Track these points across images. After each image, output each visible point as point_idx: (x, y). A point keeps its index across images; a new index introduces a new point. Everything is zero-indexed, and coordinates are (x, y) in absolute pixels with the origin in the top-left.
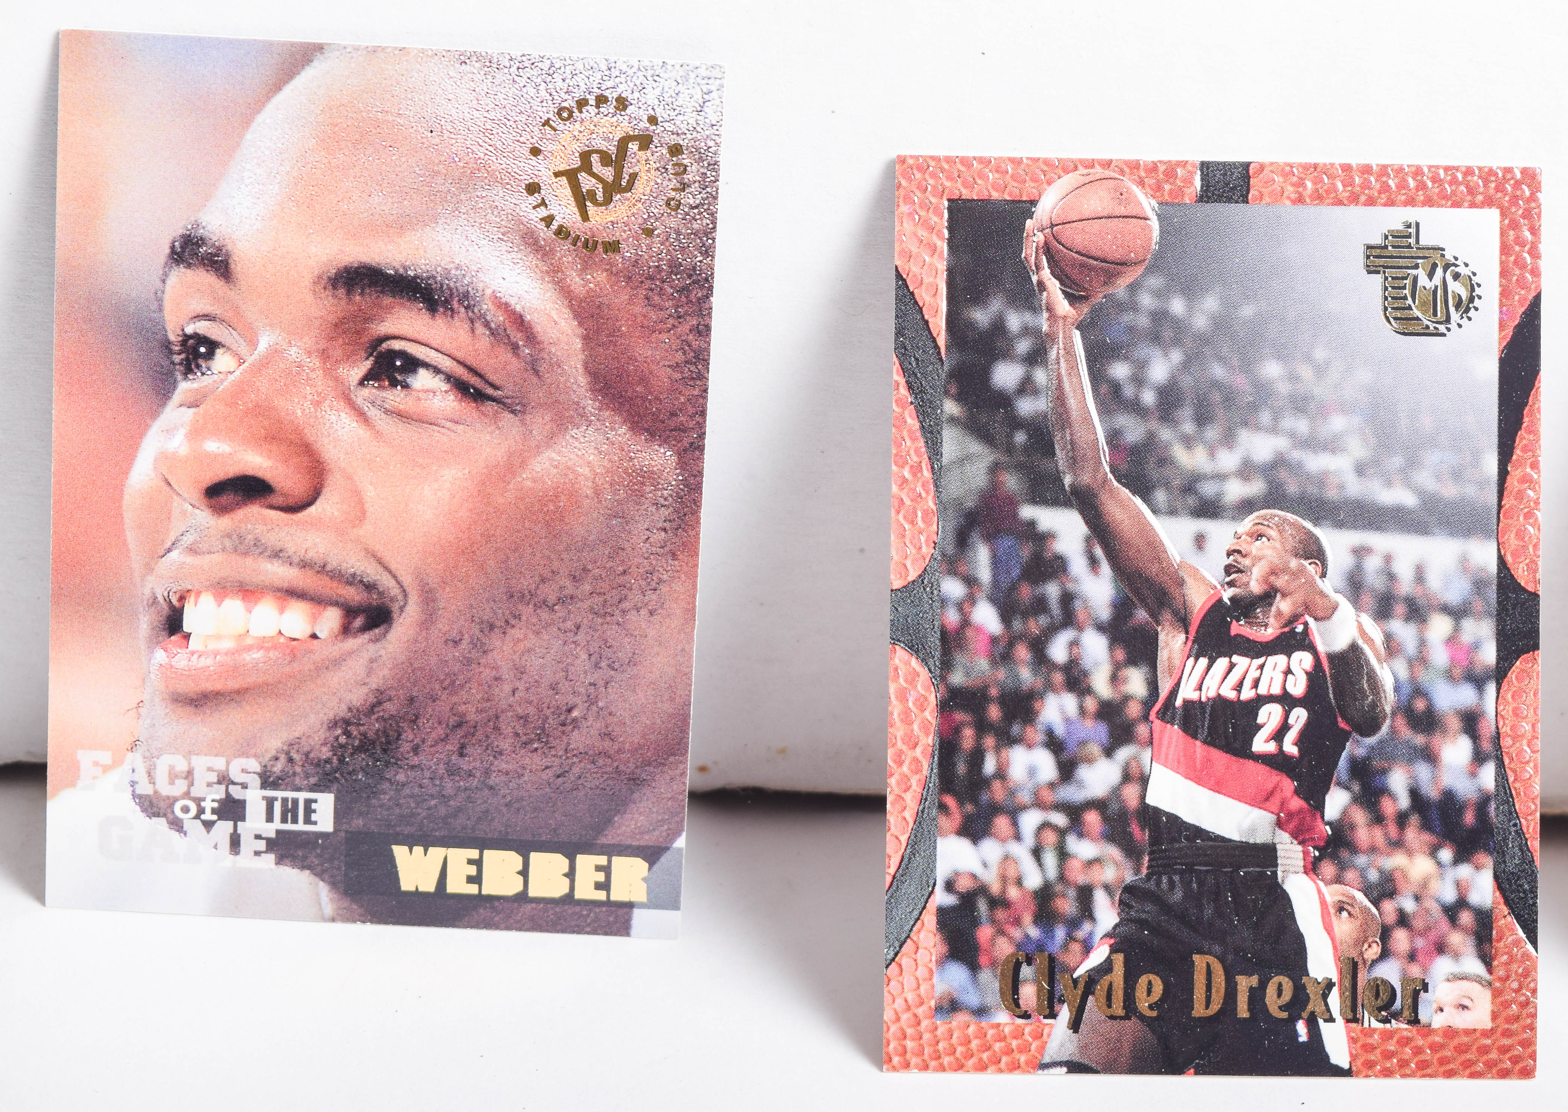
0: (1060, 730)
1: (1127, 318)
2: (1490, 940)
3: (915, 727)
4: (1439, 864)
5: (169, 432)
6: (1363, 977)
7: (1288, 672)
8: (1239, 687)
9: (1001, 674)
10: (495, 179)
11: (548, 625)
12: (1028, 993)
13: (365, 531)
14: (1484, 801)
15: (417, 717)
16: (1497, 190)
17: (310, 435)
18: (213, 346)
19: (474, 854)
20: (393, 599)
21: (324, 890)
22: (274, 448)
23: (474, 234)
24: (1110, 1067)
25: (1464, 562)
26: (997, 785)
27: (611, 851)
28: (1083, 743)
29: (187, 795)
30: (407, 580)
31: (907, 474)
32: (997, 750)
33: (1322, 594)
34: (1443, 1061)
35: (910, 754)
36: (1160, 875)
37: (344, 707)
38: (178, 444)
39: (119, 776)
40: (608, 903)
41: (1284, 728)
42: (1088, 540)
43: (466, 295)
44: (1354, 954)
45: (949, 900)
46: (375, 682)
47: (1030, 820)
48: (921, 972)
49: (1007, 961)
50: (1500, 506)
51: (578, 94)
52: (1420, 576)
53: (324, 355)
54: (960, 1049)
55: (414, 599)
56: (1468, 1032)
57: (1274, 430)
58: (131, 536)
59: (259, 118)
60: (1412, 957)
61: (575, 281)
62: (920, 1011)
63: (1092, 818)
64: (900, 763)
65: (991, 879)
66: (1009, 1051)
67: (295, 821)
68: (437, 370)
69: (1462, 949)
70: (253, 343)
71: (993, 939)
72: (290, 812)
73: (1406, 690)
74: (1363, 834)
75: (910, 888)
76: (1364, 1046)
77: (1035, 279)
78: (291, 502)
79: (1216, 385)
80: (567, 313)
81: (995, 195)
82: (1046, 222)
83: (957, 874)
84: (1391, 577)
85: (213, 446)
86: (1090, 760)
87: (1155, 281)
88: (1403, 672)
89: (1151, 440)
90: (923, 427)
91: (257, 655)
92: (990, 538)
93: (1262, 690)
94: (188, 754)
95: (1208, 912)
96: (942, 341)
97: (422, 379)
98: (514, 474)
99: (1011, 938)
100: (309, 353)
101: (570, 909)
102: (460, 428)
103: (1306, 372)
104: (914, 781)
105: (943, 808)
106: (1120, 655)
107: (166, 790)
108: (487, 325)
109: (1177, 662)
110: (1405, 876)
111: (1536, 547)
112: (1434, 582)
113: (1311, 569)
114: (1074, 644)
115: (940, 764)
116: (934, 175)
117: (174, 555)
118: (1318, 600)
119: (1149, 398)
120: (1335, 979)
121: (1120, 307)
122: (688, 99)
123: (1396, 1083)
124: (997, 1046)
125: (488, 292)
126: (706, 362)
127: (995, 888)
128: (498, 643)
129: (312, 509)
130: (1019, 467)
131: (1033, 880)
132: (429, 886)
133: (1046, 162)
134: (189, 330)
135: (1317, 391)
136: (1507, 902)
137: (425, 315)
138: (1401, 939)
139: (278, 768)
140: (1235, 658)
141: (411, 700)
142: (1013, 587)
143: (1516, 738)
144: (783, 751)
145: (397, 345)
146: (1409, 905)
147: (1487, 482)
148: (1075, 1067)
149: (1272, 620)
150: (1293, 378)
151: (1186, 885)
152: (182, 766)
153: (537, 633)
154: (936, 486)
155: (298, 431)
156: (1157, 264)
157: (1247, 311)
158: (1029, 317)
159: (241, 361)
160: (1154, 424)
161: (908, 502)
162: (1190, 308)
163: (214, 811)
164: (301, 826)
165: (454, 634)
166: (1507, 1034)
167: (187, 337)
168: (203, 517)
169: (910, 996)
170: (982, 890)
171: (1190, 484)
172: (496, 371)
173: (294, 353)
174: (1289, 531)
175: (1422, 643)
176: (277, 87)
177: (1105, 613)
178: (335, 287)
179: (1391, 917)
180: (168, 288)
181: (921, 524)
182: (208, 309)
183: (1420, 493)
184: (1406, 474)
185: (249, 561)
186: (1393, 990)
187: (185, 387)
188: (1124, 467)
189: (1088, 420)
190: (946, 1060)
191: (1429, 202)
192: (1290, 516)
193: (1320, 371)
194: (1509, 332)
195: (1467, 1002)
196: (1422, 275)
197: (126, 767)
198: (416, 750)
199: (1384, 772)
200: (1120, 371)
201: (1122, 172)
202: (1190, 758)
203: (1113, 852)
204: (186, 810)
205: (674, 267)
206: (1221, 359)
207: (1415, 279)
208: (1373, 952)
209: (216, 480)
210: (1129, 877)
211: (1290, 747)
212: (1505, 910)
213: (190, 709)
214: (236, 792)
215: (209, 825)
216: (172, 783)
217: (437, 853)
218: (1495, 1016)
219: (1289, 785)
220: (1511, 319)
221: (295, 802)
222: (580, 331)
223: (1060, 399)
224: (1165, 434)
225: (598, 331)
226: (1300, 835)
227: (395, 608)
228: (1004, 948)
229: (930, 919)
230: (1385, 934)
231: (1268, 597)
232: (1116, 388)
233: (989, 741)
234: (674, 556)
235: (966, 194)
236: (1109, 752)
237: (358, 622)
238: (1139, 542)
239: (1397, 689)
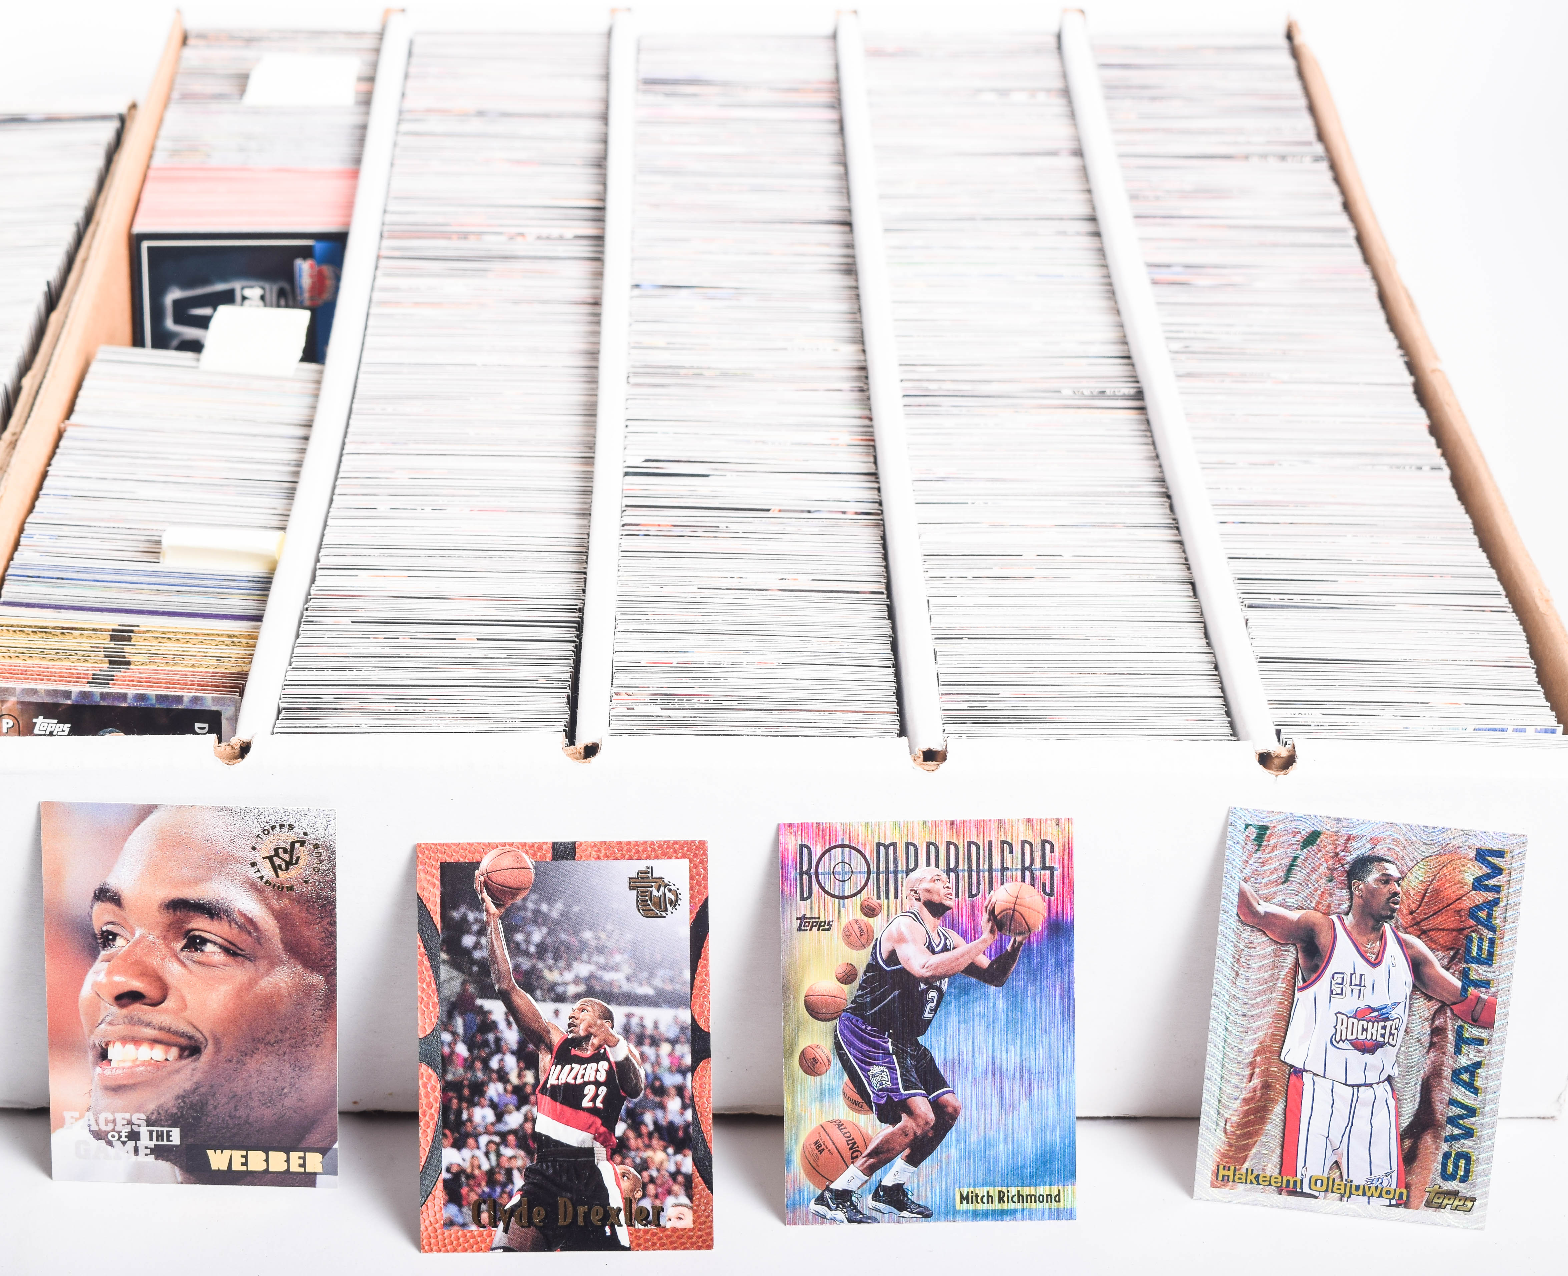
0: (496, 1099)
1: (522, 913)
2: (691, 1188)
3: (431, 1099)
4: (668, 1155)
5: (97, 973)
6: (634, 1207)
7: (597, 1070)
8: (575, 1078)
9: (469, 1075)
10: (236, 860)
11: (271, 1052)
12: (485, 1217)
13: (187, 1013)
14: (687, 1125)
15: (215, 1093)
16: (687, 851)
17: (160, 973)
18: (115, 935)
19: (244, 1153)
20: (201, 1043)
21: (177, 1170)
22: (145, 979)
23: (229, 884)
24: (522, 1249)
25: (676, 1019)
26: (468, 1124)
27: (305, 1150)
28: (506, 1105)
29: (113, 1130)
30: (207, 1035)
31: (424, 986)
32: (468, 1109)
33: (612, 1035)
34: (671, 1243)
35: (429, 1112)
36: (542, 1163)
37: (182, 1090)
38: (102, 978)
39: (83, 1122)
40: (305, 1173)
41: (596, 1096)
42: (506, 1014)
43: (227, 911)
44: (630, 1196)
45: (448, 1176)
46: (195, 1079)
47: (483, 1140)
48: (437, 1208)
49: (476, 1201)
50: (692, 993)
51: (272, 824)
52: (656, 1026)
53: (165, 938)
54: (455, 1242)
55: (210, 1042)
56: (682, 1230)
57: (589, 962)
58: (83, 1018)
59: (131, 837)
60: (656, 1196)
61: (275, 903)
62: (437, 1226)
63: (511, 1138)
64: (425, 1116)
65: (467, 1166)
66: (477, 1243)
67: (162, 1140)
68: (215, 943)
69: (679, 1192)
70: (133, 934)
71: (468, 1193)
72: (160, 1136)
73: (651, 1077)
74: (633, 1142)
75: (431, 1171)
76: (636, 1237)
77: (480, 897)
78: (153, 1001)
79: (563, 942)
80: (272, 917)
81: (462, 860)
82: (484, 872)
83: (451, 1164)
84: (643, 1027)
85: (117, 978)
86: (509, 1112)
87: (534, 897)
88: (649, 1070)
89: (534, 967)
90: (431, 965)
91: (142, 1068)
92: (463, 1014)
93: (586, 1079)
94: (113, 1113)
95: (564, 1179)
96: (439, 927)
97: (209, 947)
98: (252, 987)
99: (476, 1193)
100: (158, 938)
101: (288, 1176)
102: (227, 968)
103: (603, 935)
104: (431, 1123)
105: (444, 1135)
106: (522, 1065)
107: (104, 1128)
108: (236, 923)
109: (547, 1068)
110: (652, 1160)
111: (708, 1011)
112: (663, 1028)
113: (607, 1024)
114: (501, 1060)
115: (443, 1115)
116: (433, 852)
117: (102, 1026)
118: (610, 1038)
119: (532, 949)
120: (622, 1207)
121: (519, 909)
122: (320, 824)
123: (651, 1253)
124: (471, 1241)
125: (236, 909)
126: (335, 937)
127: (469, 1170)
128: (249, 1061)
129: (163, 1005)
130: (475, 982)
131: (486, 1166)
132: (224, 1167)
133: (484, 844)
134: (104, 929)
135: (608, 944)
136: (698, 1171)
137: (209, 920)
138: (651, 1188)
139: (154, 1117)
140: (573, 1065)
141: (212, 1086)
142: (473, 1036)
143: (701, 1097)
144: (391, 1094)
145: (197, 933)
146: (654, 1173)
147: (686, 983)
148: (506, 1249)
149: (590, 1048)
150: (597, 938)
151: (554, 1167)
152: (111, 1117)
153: (267, 1056)
154: (438, 991)
155: (155, 971)
156: (534, 889)
157: (576, 909)
158: (477, 914)
159: (128, 942)
160: (535, 961)
161: (425, 999)
162: (550, 908)
163: (126, 1137)
164: (165, 1143)
165: (229, 1057)
166: (700, 1230)
167: (103, 932)
168: (115, 1009)
169: (432, 1219)
170: (462, 1171)
171: (552, 987)
172: (241, 943)
173: (151, 937)
174: (596, 1007)
175: (658, 1056)
176: (138, 824)
177: (514, 1047)
178: (168, 909)
179: (646, 1179)
180: (94, 911)
181: (431, 1008)
182: (112, 919)
183: (655, 988)
184: (649, 980)
185: (136, 1028)
186: (648, 1212)
187: (103, 953)
188: (522, 980)
189: (505, 960)
190: (449, 1247)
191: (657, 857)
192: (597, 1000)
193: (609, 935)
194: (694, 915)
195: (681, 1216)
196: (654, 890)
197: (86, 1118)
198: (215, 1107)
199: (642, 1114)
200: (519, 937)
201: (518, 848)
202: (555, 1110)
203: (521, 1153)
204: (113, 1136)
205: (318, 896)
206: (564, 931)
207: (651, 892)
208: (639, 1194)
209: (119, 993)
210: (528, 1164)
211: (599, 1104)
212: (698, 1175)
213: (113, 1093)
214: (135, 1128)
215: (124, 1143)
216: (106, 1125)
217: (227, 1153)
218: (694, 1222)
219: (599, 1122)
220: (695, 909)
221: (162, 1132)
222: (278, 925)
223: (492, 951)
224: (540, 965)
225: (286, 925)
226: (604, 1143)
227: (203, 1046)
228: (473, 1197)
229: (440, 1185)
230: (644, 1186)
231: (588, 1037)
232: (518, 945)
233: (464, 1105)
234: (326, 1022)
235: (448, 860)
236: (518, 1108)
237: (186, 1053)
238: (530, 1014)
239: (647, 1076)
